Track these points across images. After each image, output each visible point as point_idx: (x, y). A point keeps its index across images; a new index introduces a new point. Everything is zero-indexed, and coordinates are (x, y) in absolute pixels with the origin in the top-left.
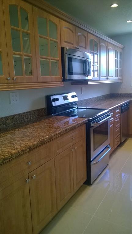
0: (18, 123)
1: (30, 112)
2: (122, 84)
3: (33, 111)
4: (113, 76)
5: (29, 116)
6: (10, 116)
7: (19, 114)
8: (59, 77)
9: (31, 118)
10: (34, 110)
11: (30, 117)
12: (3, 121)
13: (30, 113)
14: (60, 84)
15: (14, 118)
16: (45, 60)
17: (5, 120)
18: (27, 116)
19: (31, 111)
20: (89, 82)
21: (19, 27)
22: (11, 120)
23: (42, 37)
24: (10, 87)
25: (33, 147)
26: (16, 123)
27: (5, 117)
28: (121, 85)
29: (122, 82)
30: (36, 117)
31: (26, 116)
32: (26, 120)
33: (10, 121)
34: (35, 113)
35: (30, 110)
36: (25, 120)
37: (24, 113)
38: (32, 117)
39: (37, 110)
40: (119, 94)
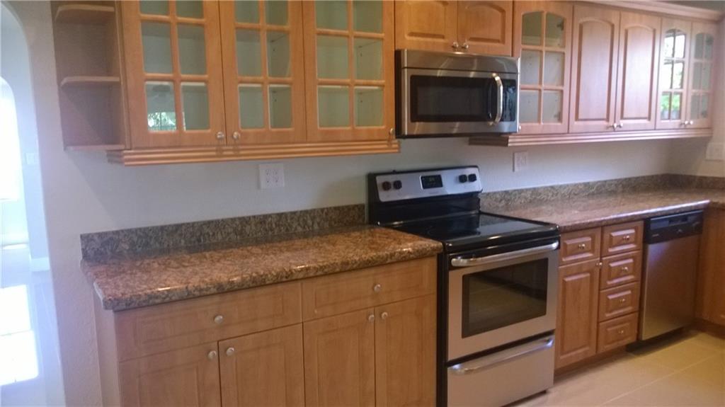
0: (276, 234)
1: (313, 211)
2: (711, 145)
3: (322, 210)
4: (649, 118)
5: (310, 222)
6: (254, 217)
7: (280, 215)
8: (383, 127)
9: (316, 227)
10: (327, 208)
11: (313, 223)
12: (235, 226)
13: (312, 215)
14: (386, 146)
15: (265, 222)
16: (339, 87)
17: (241, 223)
18: (304, 220)
19: (315, 210)
20: (510, 141)
21: (259, 22)
22: (256, 225)
23: (327, 34)
24: (225, 153)
25: (228, 287)
26: (270, 233)
27: (240, 218)
28: (706, 146)
29: (711, 137)
30: (330, 225)
31: (301, 219)
32: (300, 229)
33: (253, 228)
34: (326, 214)
35: (314, 207)
36: (296, 229)
37: (294, 213)
38: (319, 224)
39: (336, 208)
40: (695, 177)
